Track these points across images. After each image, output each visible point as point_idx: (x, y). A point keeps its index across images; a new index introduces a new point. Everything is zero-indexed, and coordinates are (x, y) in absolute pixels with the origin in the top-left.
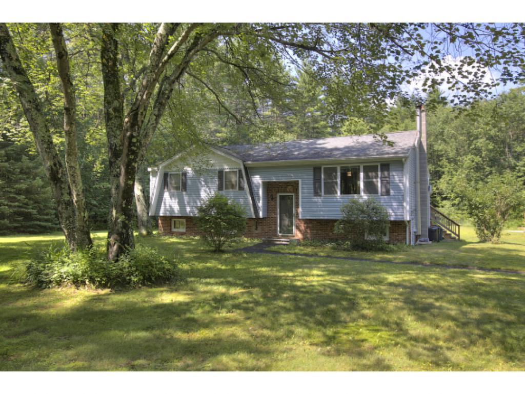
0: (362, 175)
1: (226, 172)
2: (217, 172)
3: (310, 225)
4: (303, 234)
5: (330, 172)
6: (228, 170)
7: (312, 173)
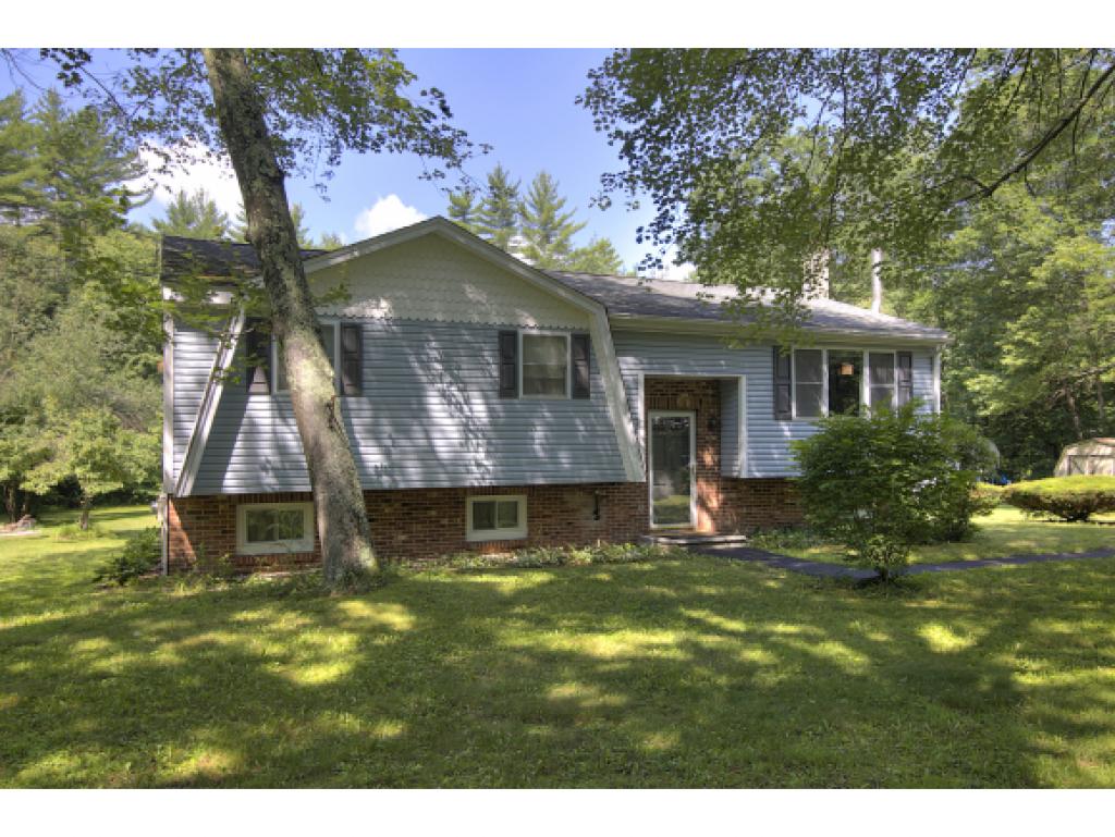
0: (866, 371)
1: (527, 338)
2: (495, 333)
3: (733, 495)
4: (714, 519)
5: (809, 360)
6: (535, 332)
7: (770, 359)
